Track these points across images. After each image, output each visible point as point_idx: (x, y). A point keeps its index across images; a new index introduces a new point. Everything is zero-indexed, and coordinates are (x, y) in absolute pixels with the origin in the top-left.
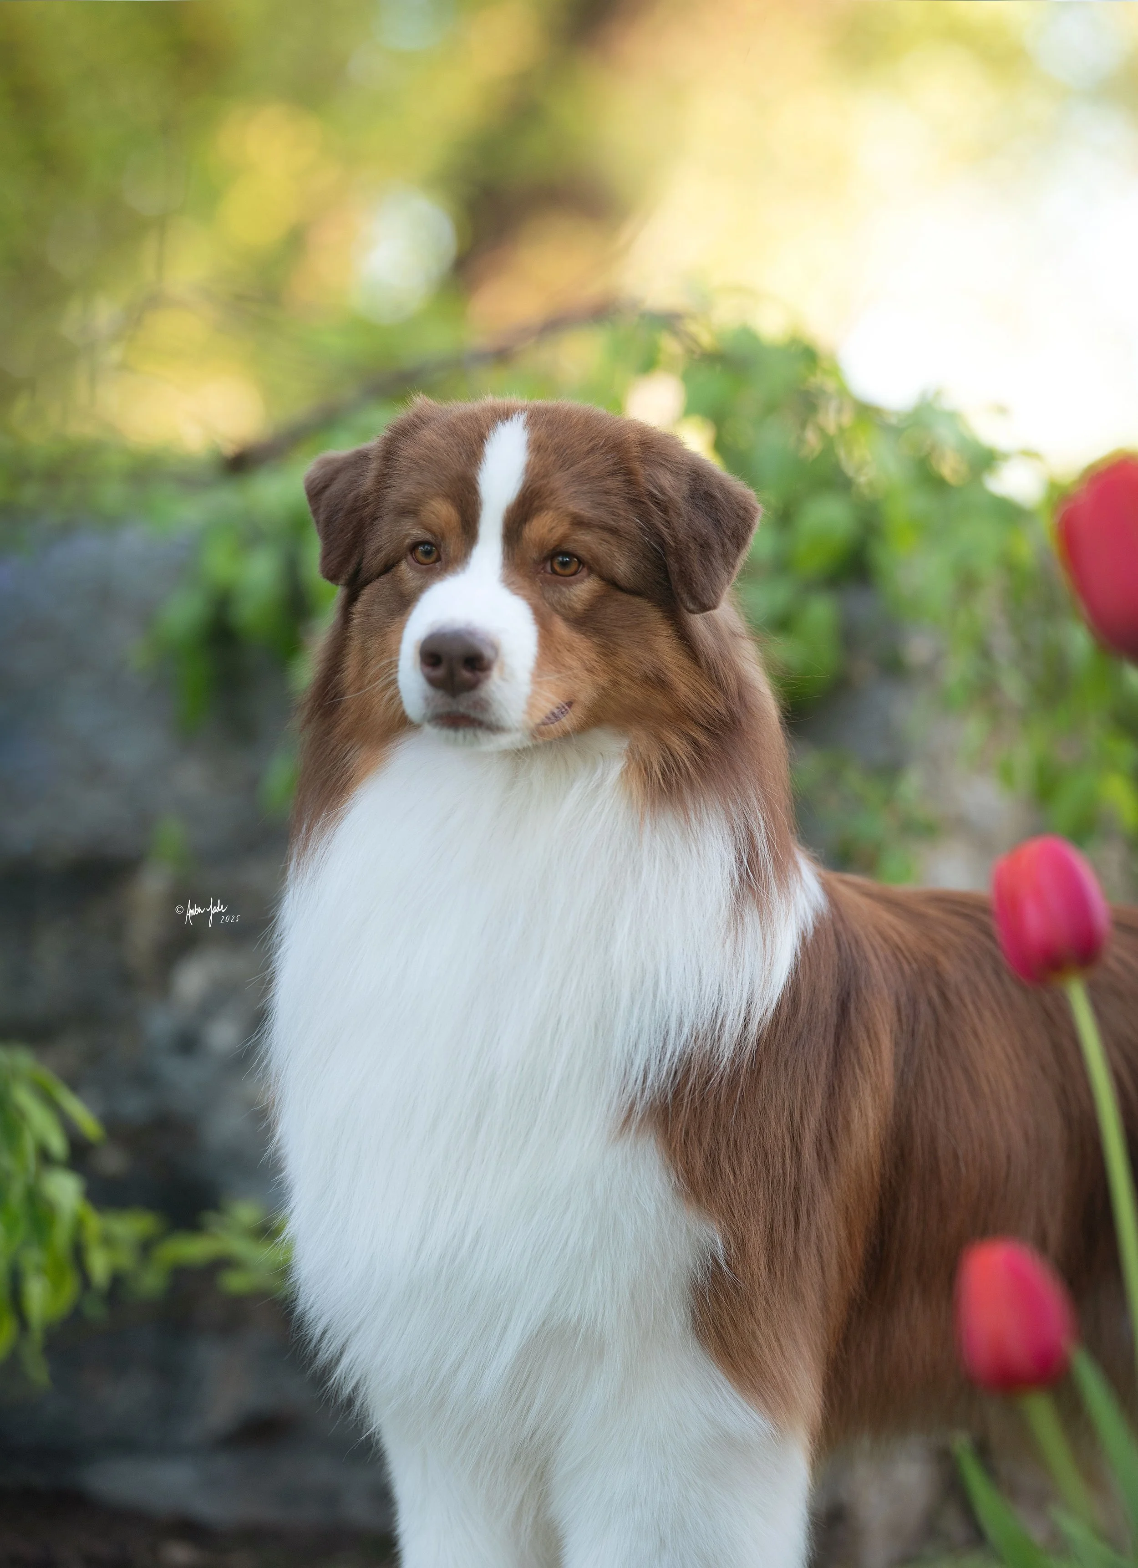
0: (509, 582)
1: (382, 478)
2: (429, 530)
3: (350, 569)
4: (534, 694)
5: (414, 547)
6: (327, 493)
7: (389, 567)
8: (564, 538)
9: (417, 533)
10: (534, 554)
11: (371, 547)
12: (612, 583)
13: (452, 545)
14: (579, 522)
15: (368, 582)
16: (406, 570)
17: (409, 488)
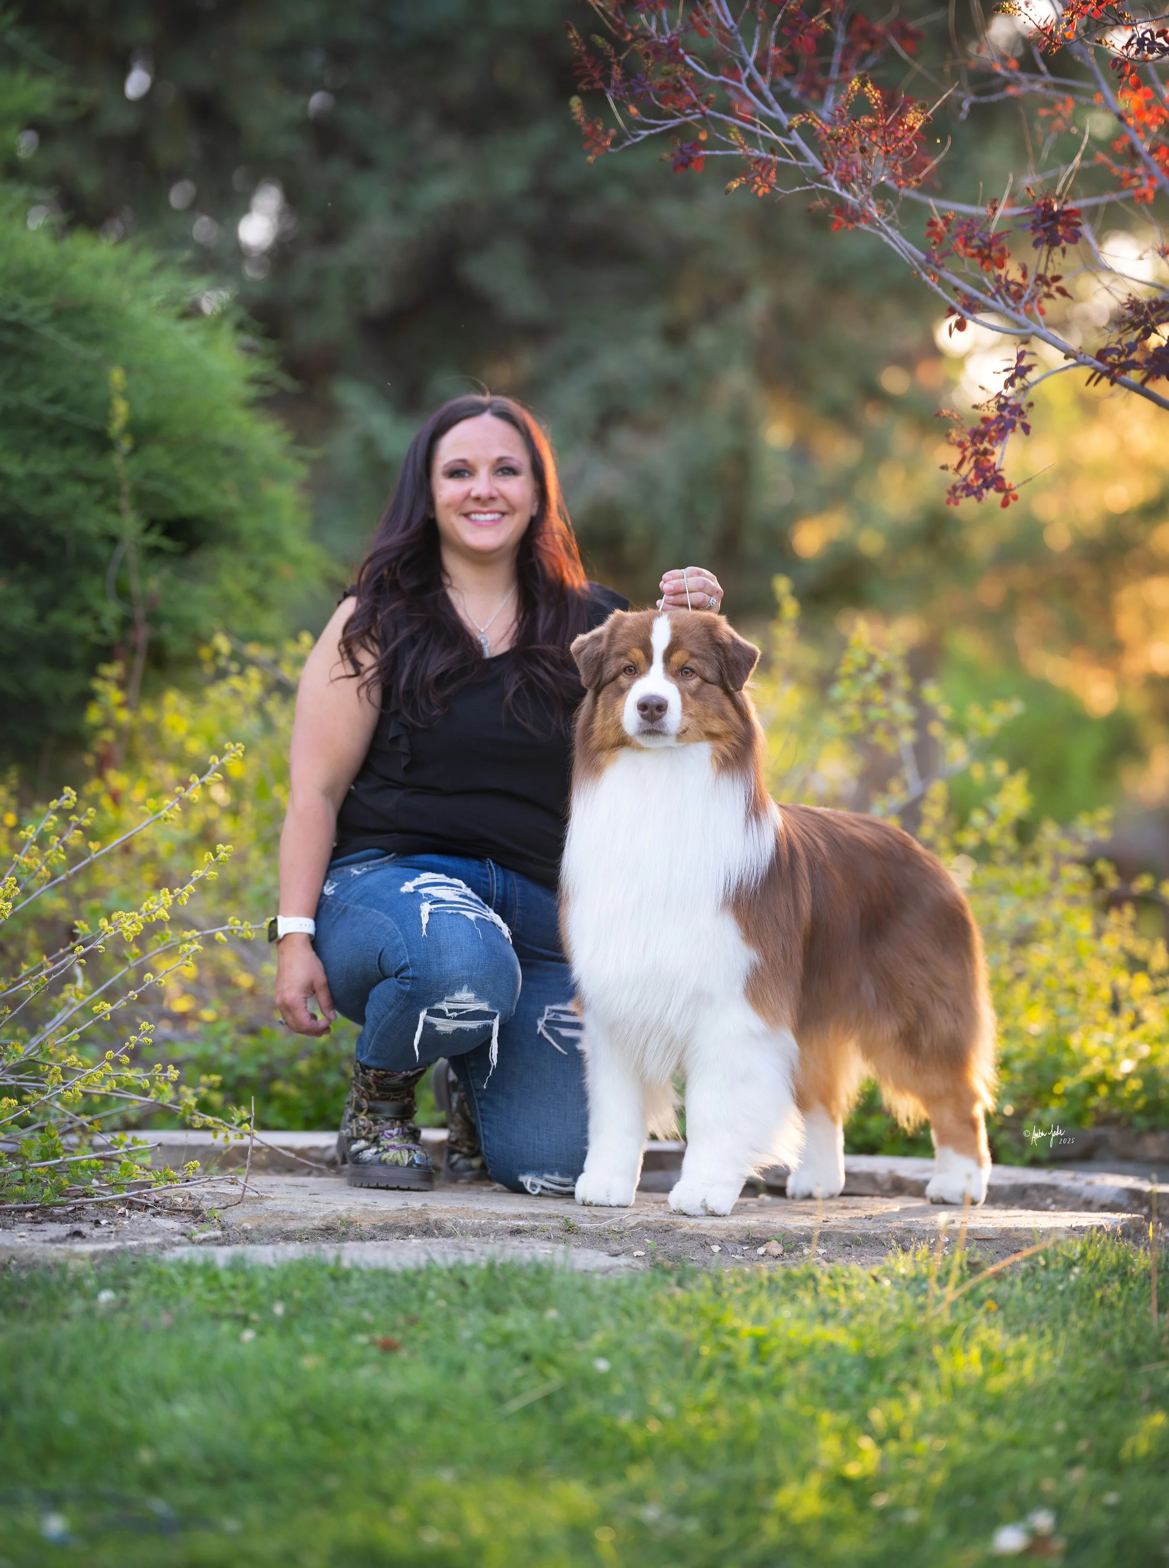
0: (666, 677)
1: (610, 645)
2: (631, 661)
3: (596, 681)
4: (682, 719)
5: (625, 670)
6: (583, 653)
7: (615, 678)
8: (686, 662)
9: (627, 662)
10: (675, 668)
11: (605, 672)
12: (705, 680)
13: (642, 667)
14: (692, 655)
15: (604, 685)
16: (623, 679)
17: (622, 644)
